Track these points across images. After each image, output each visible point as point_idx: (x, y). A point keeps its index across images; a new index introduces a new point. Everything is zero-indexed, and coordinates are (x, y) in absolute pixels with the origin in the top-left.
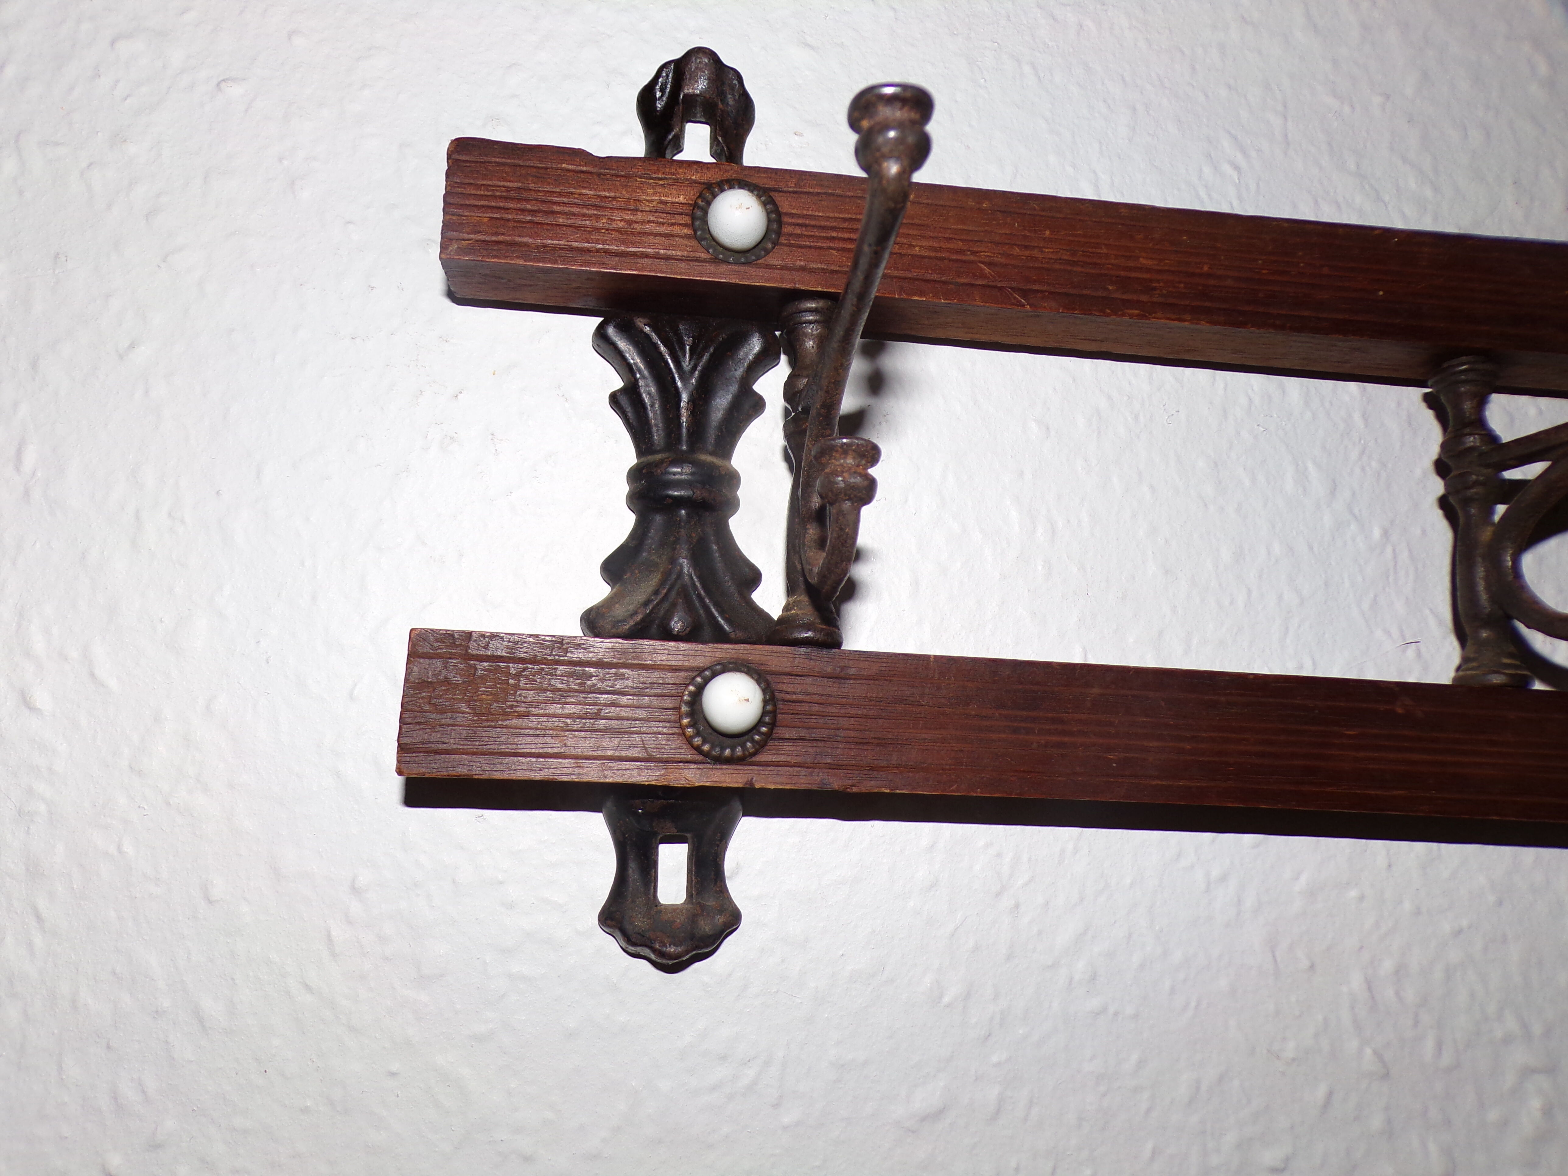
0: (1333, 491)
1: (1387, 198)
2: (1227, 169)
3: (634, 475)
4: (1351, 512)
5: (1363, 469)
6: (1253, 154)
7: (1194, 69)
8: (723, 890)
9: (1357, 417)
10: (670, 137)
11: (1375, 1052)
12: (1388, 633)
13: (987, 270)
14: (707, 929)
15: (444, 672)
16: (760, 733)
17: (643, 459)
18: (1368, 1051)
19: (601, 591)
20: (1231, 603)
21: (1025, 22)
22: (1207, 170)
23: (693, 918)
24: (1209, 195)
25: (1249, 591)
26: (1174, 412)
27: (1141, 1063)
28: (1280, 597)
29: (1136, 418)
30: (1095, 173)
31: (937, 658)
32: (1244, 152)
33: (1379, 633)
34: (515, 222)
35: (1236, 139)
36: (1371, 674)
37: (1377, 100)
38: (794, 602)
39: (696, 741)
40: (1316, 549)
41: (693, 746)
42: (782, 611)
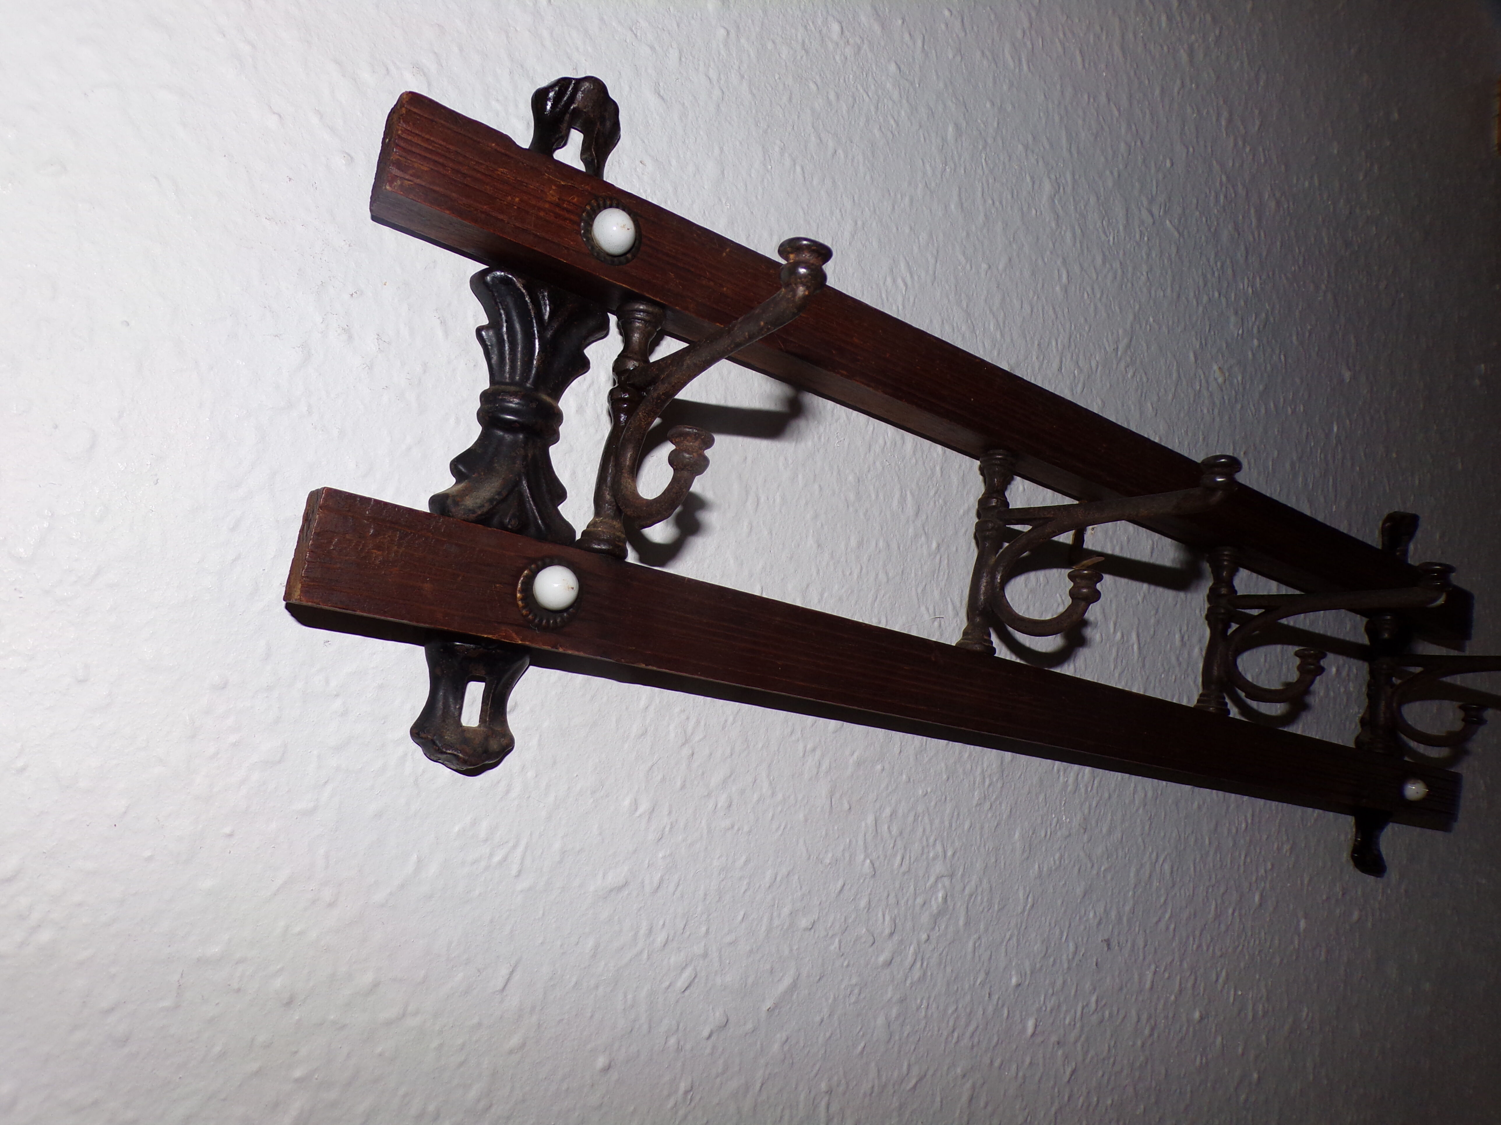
0: (917, 514)
1: (978, 332)
2: (900, 282)
3: (485, 396)
4: (924, 529)
5: (935, 503)
6: (916, 278)
7: (894, 207)
8: (505, 721)
9: (938, 468)
11: (871, 861)
12: (927, 609)
14: (495, 747)
16: (568, 613)
17: (494, 387)
18: (868, 861)
19: (446, 482)
20: (850, 574)
21: (803, 135)
23: (487, 738)
25: (861, 568)
26: (842, 439)
27: (747, 862)
28: (877, 575)
29: (820, 438)
32: (912, 276)
33: (923, 609)
35: (908, 264)
36: (915, 634)
37: (984, 267)
38: (599, 522)
39: (524, 612)
40: (901, 548)
41: (522, 615)
42: (588, 527)
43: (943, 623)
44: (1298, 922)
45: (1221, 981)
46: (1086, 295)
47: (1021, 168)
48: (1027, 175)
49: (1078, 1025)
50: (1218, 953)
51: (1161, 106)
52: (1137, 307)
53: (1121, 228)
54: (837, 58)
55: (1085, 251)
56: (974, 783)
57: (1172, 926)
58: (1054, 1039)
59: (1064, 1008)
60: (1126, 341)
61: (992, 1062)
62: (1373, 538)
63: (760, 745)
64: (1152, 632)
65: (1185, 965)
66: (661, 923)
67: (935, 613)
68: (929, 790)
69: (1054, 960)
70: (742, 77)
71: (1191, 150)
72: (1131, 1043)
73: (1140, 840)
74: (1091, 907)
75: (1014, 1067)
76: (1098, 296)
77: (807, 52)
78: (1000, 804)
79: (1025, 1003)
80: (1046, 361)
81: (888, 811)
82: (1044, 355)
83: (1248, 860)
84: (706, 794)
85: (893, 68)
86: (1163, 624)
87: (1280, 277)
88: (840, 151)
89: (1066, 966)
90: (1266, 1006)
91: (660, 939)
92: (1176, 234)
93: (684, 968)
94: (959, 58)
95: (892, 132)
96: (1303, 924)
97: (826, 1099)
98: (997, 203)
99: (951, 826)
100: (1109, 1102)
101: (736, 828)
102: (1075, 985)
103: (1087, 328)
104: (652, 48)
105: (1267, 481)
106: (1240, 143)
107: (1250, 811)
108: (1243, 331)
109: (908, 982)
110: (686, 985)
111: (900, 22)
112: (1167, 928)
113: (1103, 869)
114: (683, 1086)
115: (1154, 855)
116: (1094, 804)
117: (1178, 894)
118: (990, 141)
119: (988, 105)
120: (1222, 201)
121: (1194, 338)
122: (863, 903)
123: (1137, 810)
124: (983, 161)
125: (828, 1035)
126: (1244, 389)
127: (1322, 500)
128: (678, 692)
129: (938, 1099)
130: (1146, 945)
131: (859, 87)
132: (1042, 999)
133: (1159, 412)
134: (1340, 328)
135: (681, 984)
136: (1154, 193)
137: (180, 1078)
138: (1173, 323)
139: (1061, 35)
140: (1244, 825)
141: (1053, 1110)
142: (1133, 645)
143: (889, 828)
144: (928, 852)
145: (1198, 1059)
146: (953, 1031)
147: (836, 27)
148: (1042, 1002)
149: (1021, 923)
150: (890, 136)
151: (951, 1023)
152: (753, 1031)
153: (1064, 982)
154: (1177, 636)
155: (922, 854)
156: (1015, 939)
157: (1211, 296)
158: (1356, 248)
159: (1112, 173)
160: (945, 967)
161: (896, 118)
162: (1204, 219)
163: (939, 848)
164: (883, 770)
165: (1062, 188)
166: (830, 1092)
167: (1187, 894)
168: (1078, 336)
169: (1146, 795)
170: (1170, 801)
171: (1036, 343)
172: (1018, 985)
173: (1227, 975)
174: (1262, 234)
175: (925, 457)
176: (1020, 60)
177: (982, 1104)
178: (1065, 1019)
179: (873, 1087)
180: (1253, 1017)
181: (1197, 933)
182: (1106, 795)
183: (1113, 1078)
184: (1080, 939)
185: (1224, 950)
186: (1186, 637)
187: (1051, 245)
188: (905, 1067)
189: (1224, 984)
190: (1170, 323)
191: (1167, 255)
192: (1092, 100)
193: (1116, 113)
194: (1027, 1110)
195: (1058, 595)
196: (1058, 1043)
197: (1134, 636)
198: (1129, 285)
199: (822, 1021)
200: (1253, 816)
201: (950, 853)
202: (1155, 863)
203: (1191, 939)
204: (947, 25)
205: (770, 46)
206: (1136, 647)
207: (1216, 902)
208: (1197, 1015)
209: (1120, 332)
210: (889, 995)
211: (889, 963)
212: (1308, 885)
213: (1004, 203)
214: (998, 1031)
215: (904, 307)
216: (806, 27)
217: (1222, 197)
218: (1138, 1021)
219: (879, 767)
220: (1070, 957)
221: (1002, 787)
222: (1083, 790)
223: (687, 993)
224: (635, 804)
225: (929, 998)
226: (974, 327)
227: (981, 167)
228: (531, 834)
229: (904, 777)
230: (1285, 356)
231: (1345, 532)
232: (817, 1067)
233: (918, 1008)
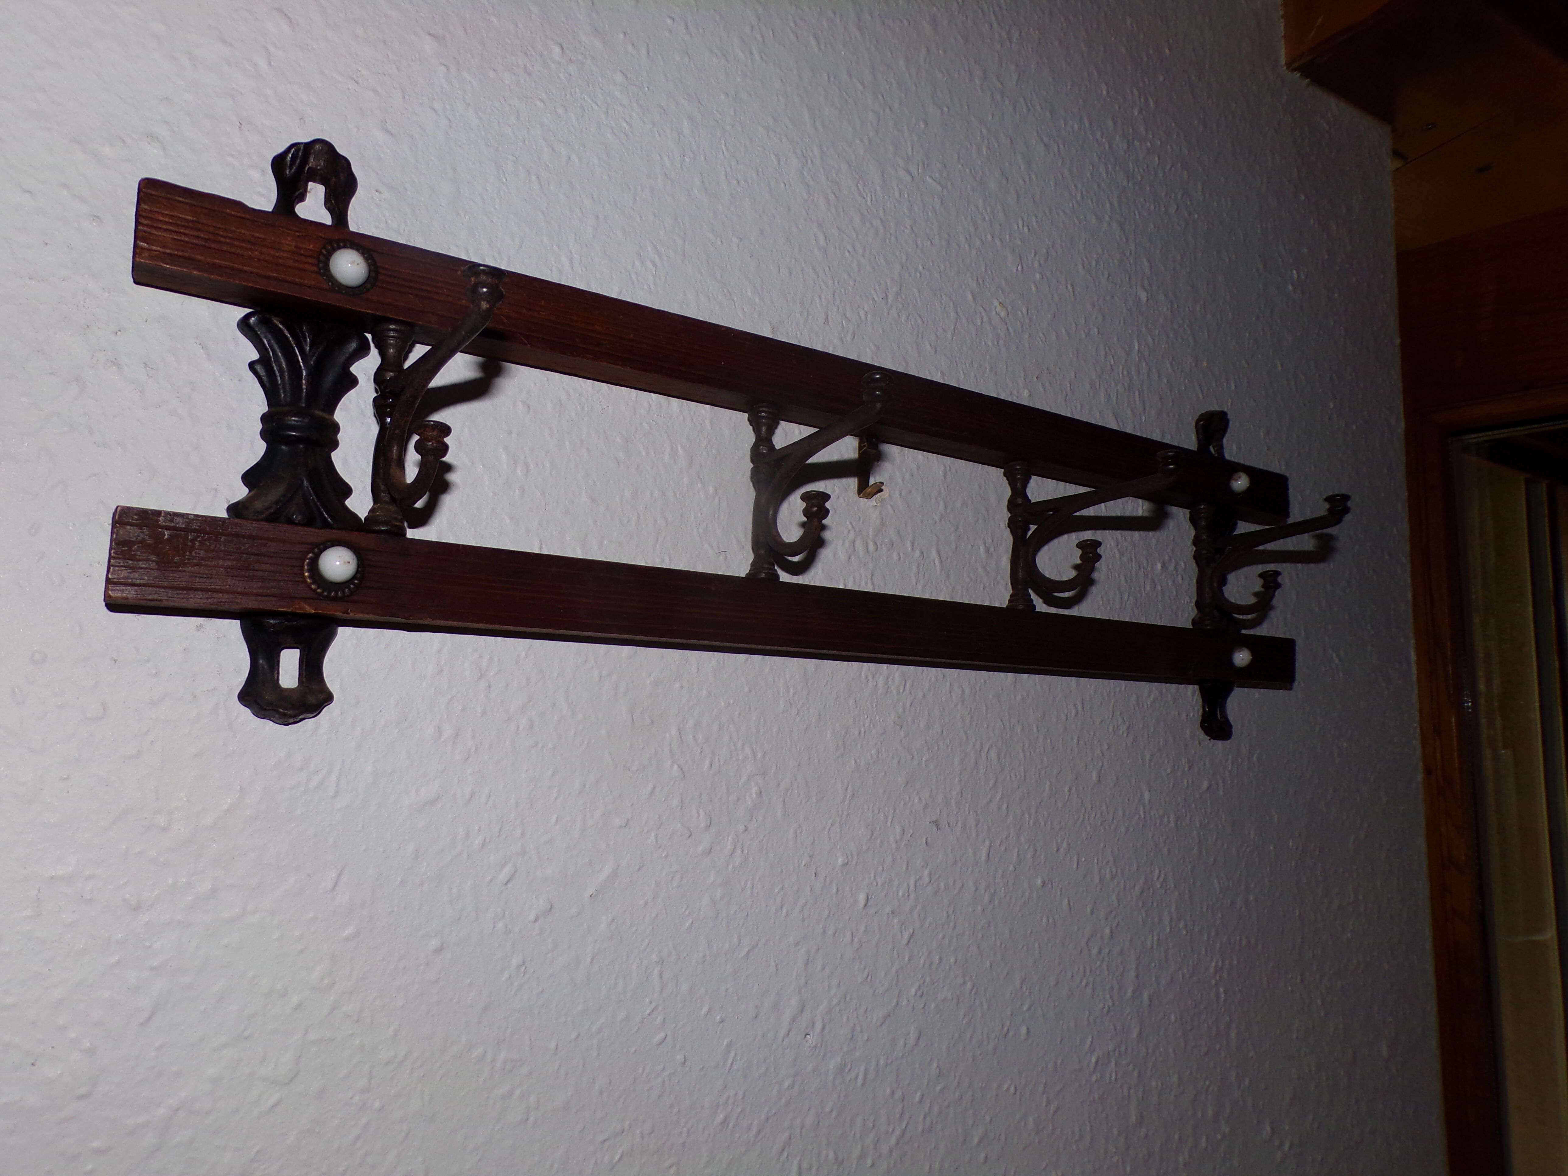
0: (690, 465)
1: (735, 299)
2: (649, 265)
3: (264, 418)
4: (699, 477)
5: (708, 453)
6: (665, 259)
7: (635, 199)
8: (322, 681)
9: (708, 425)
10: (297, 194)
11: (679, 766)
12: (711, 545)
13: (505, 320)
15: (142, 536)
16: (354, 584)
17: (273, 409)
18: (675, 767)
19: (241, 492)
21: (535, 148)
22: (637, 263)
23: (302, 696)
24: (637, 279)
25: (639, 517)
26: (605, 407)
27: (555, 773)
28: (656, 521)
29: (583, 409)
30: (571, 252)
31: (463, 546)
32: (660, 256)
33: (706, 546)
34: (191, 244)
35: (656, 247)
36: (700, 569)
37: (735, 240)
38: (378, 508)
39: (313, 586)
40: (678, 495)
41: (311, 589)
42: (369, 513)
43: (728, 557)
44: (1142, 795)
45: (1062, 851)
46: (847, 254)
47: (765, 149)
48: (772, 155)
49: (913, 896)
50: (1057, 827)
51: (907, 75)
52: (904, 258)
53: (878, 188)
54: (561, 75)
55: (842, 214)
56: (778, 693)
57: (1005, 806)
58: (888, 909)
59: (896, 883)
60: (895, 289)
61: (825, 932)
62: (1189, 441)
63: (555, 675)
64: (954, 547)
65: (1022, 839)
66: (477, 828)
67: (719, 547)
68: (731, 701)
69: (881, 842)
70: (468, 105)
71: (945, 109)
72: (971, 910)
73: (962, 732)
74: (915, 793)
75: (849, 934)
76: (861, 252)
77: (530, 74)
78: (808, 709)
79: (854, 879)
80: (810, 317)
81: (691, 723)
82: (808, 312)
83: (1082, 742)
84: (507, 719)
85: (619, 77)
86: (966, 538)
87: (1058, 214)
88: (574, 157)
89: (894, 846)
90: (1114, 870)
91: (478, 841)
92: (939, 188)
93: (504, 866)
94: (686, 59)
95: (625, 133)
96: (1147, 796)
97: (658, 969)
98: (742, 182)
99: (758, 732)
100: (952, 960)
101: (540, 745)
102: (905, 863)
103: (851, 283)
104: (375, 91)
105: (1066, 400)
106: (998, 98)
107: (1080, 699)
108: (1022, 267)
109: (730, 867)
110: (507, 879)
111: (621, 36)
112: (999, 808)
113: (924, 759)
114: (515, 962)
115: (978, 746)
116: (908, 703)
117: (1008, 778)
118: (728, 128)
119: (723, 97)
120: (985, 153)
121: (970, 280)
122: (675, 802)
123: (956, 706)
124: (723, 146)
125: (654, 915)
126: (1031, 320)
127: (1129, 412)
128: (469, 636)
129: (773, 964)
130: (977, 825)
131: (586, 97)
132: (872, 875)
133: (938, 349)
134: (1130, 253)
135: (503, 876)
136: (910, 153)
137: (49, 970)
138: (945, 267)
139: (792, 25)
140: (1073, 712)
141: (894, 970)
142: (935, 559)
143: (694, 737)
144: (738, 755)
145: (1044, 920)
146: (782, 907)
147: (557, 50)
148: (872, 878)
149: (843, 812)
150: (623, 137)
151: (779, 900)
152: (579, 914)
153: (894, 860)
154: (982, 549)
155: (731, 757)
156: (837, 825)
157: (983, 238)
158: (1139, 179)
159: (862, 140)
160: (767, 853)
161: (628, 121)
162: (968, 170)
163: (748, 751)
164: (682, 687)
165: (809, 162)
166: (661, 962)
167: (1018, 777)
168: (843, 291)
169: (963, 692)
170: (991, 697)
171: (798, 301)
172: (845, 865)
173: (1069, 845)
174: (1033, 177)
175: (692, 413)
176: (751, 53)
177: (819, 968)
178: (898, 892)
179: (705, 956)
180: (1100, 880)
181: (1033, 811)
182: (920, 695)
183: (955, 939)
184: (907, 822)
185: (1063, 823)
186: (992, 549)
187: (804, 213)
188: (736, 940)
189: (1066, 854)
190: (942, 268)
191: (931, 207)
192: (832, 79)
193: (860, 87)
194: (866, 971)
195: (848, 523)
196: (893, 912)
197: (934, 552)
198: (893, 239)
199: (646, 904)
200: (1083, 704)
201: (759, 755)
202: (980, 751)
203: (1027, 816)
204: (670, 31)
205: (492, 74)
206: (937, 562)
207: (1050, 782)
208: (1039, 882)
209: (888, 282)
210: (712, 879)
211: (710, 851)
212: (1150, 761)
213: (750, 182)
214: (829, 904)
215: (655, 284)
216: (526, 54)
217: (984, 149)
218: (976, 891)
219: (677, 685)
220: (898, 837)
221: (808, 694)
222: (895, 692)
223: (509, 885)
224: (439, 731)
225: (753, 879)
226: (730, 294)
227: (721, 153)
228: (343, 762)
229: (705, 692)
230: (1072, 286)
231: (1159, 439)
232: (647, 941)
233: (743, 889)
